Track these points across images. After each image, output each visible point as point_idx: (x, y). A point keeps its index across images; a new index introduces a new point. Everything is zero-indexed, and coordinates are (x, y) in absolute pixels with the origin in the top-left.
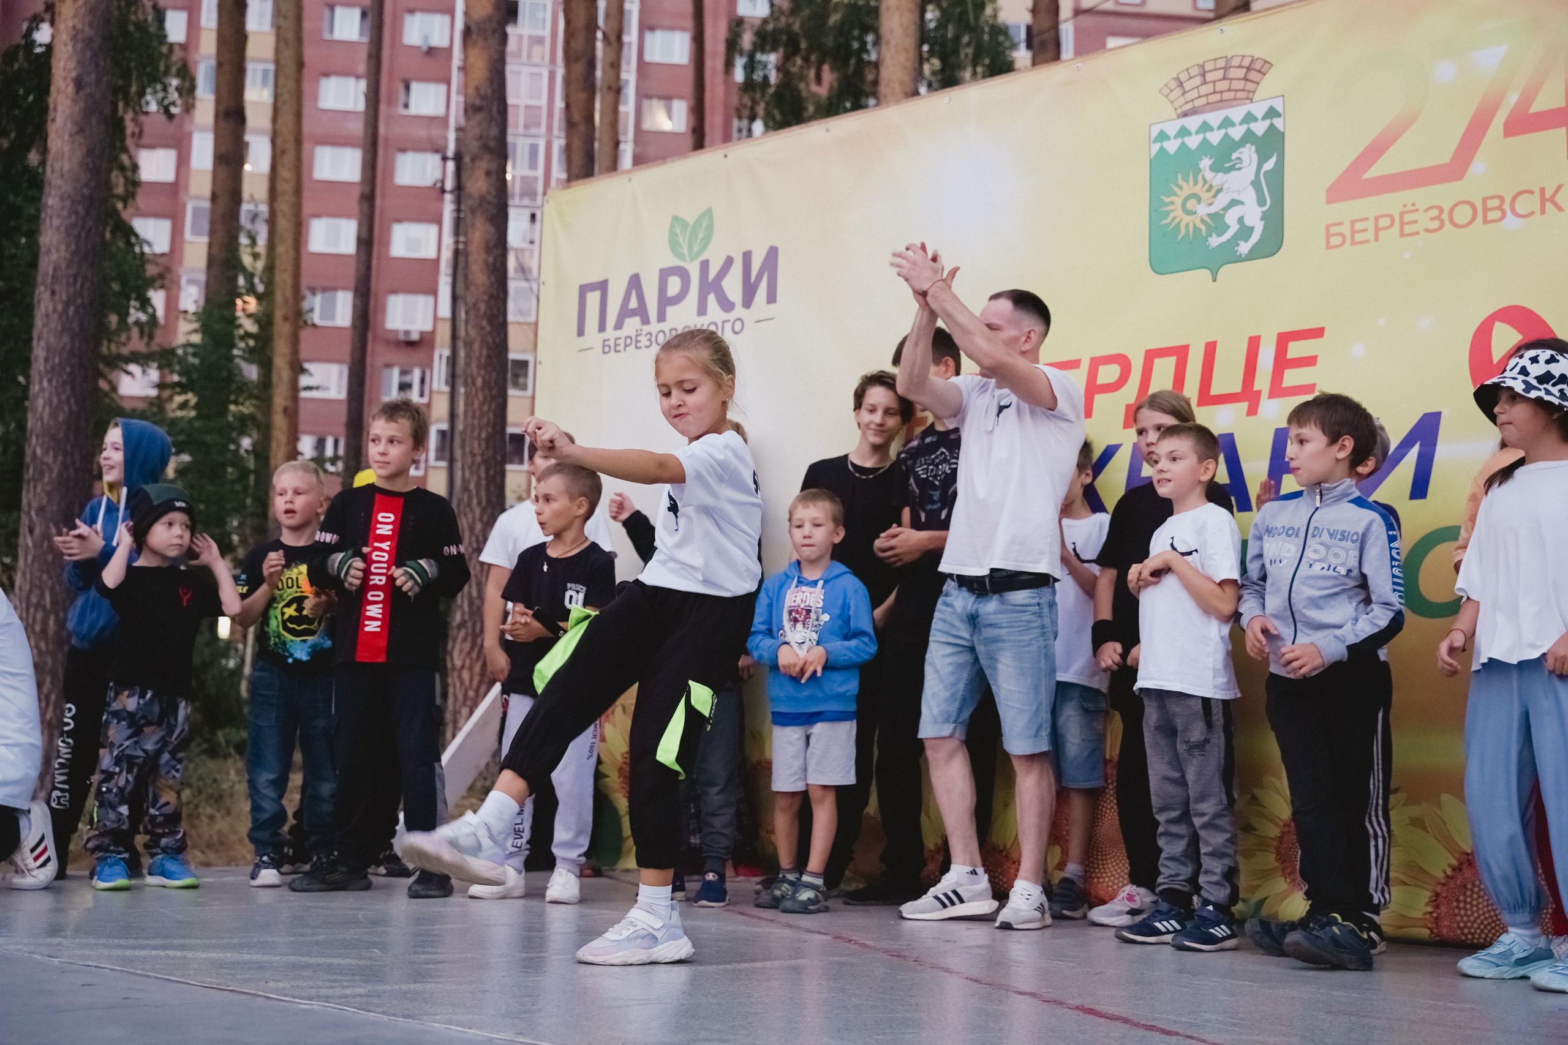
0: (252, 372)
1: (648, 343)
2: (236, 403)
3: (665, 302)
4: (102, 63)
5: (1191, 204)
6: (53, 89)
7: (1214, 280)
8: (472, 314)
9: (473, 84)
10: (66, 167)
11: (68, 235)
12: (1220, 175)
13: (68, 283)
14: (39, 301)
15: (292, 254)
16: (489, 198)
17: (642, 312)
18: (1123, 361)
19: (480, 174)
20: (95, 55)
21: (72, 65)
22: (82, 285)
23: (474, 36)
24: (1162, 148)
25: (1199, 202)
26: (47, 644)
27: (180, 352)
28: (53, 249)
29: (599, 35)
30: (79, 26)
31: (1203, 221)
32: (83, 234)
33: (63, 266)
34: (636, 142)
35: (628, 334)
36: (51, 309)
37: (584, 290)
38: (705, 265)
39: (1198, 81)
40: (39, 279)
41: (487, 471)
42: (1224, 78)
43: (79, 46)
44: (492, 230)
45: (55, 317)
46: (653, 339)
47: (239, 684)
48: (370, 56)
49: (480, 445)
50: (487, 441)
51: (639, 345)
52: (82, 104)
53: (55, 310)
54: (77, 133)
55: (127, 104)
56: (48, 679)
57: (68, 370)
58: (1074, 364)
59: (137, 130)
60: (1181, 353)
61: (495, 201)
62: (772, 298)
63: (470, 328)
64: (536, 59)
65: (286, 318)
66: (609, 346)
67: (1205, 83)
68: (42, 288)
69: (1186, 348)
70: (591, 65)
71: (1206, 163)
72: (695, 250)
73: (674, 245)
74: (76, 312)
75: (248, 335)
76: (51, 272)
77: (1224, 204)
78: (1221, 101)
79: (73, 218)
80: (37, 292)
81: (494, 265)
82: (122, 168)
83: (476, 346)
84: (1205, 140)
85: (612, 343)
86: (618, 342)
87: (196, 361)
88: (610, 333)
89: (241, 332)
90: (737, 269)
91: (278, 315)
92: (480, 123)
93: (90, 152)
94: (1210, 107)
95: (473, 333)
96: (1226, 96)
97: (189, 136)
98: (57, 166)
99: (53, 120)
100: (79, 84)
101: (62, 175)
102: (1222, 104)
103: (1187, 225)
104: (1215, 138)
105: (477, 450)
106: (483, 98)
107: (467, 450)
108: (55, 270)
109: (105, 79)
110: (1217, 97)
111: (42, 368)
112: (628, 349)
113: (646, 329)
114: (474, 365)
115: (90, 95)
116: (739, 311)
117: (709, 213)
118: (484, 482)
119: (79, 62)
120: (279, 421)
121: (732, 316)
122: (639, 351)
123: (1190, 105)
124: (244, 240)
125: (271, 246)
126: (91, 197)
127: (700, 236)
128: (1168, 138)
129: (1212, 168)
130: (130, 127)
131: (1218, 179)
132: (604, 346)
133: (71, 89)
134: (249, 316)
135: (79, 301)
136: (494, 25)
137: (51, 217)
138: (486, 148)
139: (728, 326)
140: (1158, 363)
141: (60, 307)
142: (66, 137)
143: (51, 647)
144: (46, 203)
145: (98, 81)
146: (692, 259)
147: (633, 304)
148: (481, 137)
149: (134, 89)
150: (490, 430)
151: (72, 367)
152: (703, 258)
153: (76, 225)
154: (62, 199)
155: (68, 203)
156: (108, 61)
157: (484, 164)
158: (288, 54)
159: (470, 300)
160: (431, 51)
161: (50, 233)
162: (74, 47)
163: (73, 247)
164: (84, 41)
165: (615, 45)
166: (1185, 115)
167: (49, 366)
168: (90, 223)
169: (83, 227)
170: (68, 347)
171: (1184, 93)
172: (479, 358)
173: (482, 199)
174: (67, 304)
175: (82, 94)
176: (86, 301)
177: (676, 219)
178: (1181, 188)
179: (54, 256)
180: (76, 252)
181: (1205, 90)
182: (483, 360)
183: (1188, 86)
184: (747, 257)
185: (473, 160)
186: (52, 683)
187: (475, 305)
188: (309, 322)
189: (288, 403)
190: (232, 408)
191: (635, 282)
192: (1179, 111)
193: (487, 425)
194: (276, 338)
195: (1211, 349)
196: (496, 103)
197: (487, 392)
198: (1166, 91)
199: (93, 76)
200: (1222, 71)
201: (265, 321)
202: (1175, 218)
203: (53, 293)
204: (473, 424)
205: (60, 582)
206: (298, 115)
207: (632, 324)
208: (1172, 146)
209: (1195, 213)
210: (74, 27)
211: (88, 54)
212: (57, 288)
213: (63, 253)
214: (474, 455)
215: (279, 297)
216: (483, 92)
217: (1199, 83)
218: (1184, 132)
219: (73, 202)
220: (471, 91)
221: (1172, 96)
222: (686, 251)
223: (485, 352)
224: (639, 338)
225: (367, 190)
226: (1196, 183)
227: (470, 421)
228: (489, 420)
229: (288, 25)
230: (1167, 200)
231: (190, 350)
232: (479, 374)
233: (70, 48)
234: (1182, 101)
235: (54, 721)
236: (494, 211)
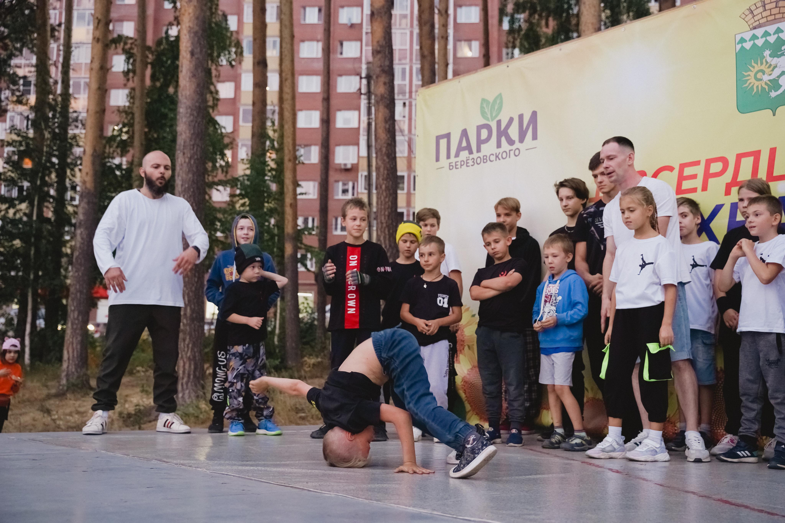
0: (274, 187)
1: (473, 164)
2: (268, 202)
3: (480, 142)
4: (202, 43)
5: (759, 75)
6: (181, 57)
7: (774, 115)
8: (379, 154)
9: (376, 40)
10: (188, 93)
11: (190, 125)
12: (775, 58)
13: (190, 149)
14: (178, 158)
15: (292, 129)
16: (386, 96)
17: (469, 148)
18: (724, 160)
19: (381, 84)
20: (199, 39)
21: (189, 45)
22: (197, 150)
23: (376, 16)
24: (742, 46)
25: (764, 74)
26: (187, 320)
27: (241, 179)
28: (183, 134)
29: (436, 11)
30: (191, 25)
31: (766, 84)
32: (197, 125)
33: (188, 140)
34: (454, 63)
35: (462, 159)
36: (183, 161)
37: (438, 138)
38: (499, 123)
39: (761, 9)
40: (177, 147)
41: (389, 231)
42: (776, 7)
43: (192, 35)
44: (387, 111)
45: (185, 165)
46: (475, 161)
47: (274, 338)
48: (325, 30)
49: (385, 218)
50: (389, 216)
51: (468, 165)
52: (194, 63)
53: (185, 162)
54: (192, 77)
55: (212, 61)
56: (188, 337)
57: (192, 190)
58: (697, 163)
59: (217, 74)
60: (756, 155)
61: (388, 97)
62: (535, 137)
63: (378, 160)
64: (403, 26)
65: (290, 160)
66: (453, 166)
67: (765, 10)
68: (179, 152)
69: (759, 152)
70: (433, 26)
71: (767, 53)
72: (494, 115)
73: (483, 114)
74: (194, 162)
75: (272, 169)
76: (182, 143)
77: (778, 74)
78: (775, 19)
79: (192, 117)
80: (177, 154)
81: (389, 129)
82: (211, 93)
83: (382, 169)
84: (766, 40)
85: (454, 164)
86: (457, 163)
87: (248, 183)
88: (453, 159)
89: (269, 168)
90: (516, 123)
91: (286, 158)
92: (380, 59)
93: (198, 85)
94: (769, 23)
95: (380, 163)
96: (777, 16)
97: (240, 75)
98: (184, 93)
99: (181, 71)
100: (192, 54)
101: (186, 98)
102: (775, 21)
103: (757, 87)
104: (772, 39)
105: (383, 221)
106: (381, 46)
107: (379, 221)
108: (185, 142)
109: (204, 50)
110: (773, 17)
111: (180, 189)
112: (462, 167)
113: (471, 156)
114: (381, 179)
115: (198, 58)
116: (517, 145)
117: (500, 96)
118: (387, 237)
119: (192, 43)
120: (288, 210)
121: (514, 147)
122: (468, 168)
123: (757, 23)
124: (269, 124)
125: (281, 126)
126: (200, 107)
127: (496, 108)
128: (746, 41)
129: (770, 56)
130: (214, 73)
131: (774, 61)
132: (450, 166)
133: (189, 56)
134: (273, 160)
135: (196, 157)
136: (385, 10)
137: (182, 118)
138: (383, 71)
139: (512, 153)
140: (744, 160)
141: (187, 160)
142: (188, 79)
143: (189, 322)
144: (179, 112)
145: (201, 51)
146: (492, 120)
147: (464, 144)
148: (381, 66)
149: (215, 54)
150: (390, 210)
151: (193, 188)
152: (498, 119)
153: (192, 121)
154: (187, 109)
155: (189, 111)
156: (205, 42)
157: (383, 79)
158: (286, 33)
159: (378, 147)
160: (352, 26)
161: (182, 125)
162: (190, 36)
163: (192, 132)
164: (193, 32)
165: (445, 15)
166: (755, 28)
167: (183, 189)
168: (199, 120)
169: (196, 122)
170: (192, 179)
171: (754, 16)
172: (383, 176)
173: (382, 97)
174: (190, 158)
175: (194, 58)
176: (199, 157)
177: (483, 100)
178: (754, 67)
179: (184, 136)
180: (192, 134)
181: (764, 14)
182: (385, 176)
183: (755, 13)
184: (521, 117)
185: (377, 77)
186: (190, 338)
187: (380, 149)
188: (301, 162)
189: (292, 201)
190: (266, 205)
191: (465, 133)
192: (751, 26)
193: (388, 208)
194: (285, 170)
195: (773, 151)
196: (387, 48)
197: (388, 192)
198: (743, 16)
199: (198, 50)
200: (775, 3)
201: (280, 163)
202: (750, 83)
203: (184, 154)
204: (381, 208)
205: (192, 291)
206: (292, 61)
207: (464, 154)
208: (748, 45)
209: (761, 80)
210: (189, 27)
211: (196, 39)
212: (185, 151)
213: (188, 135)
214: (382, 223)
215: (286, 151)
216: (381, 43)
217: (762, 11)
218: (754, 37)
219: (192, 110)
220: (375, 43)
221: (746, 19)
222: (489, 116)
223: (386, 172)
224: (468, 161)
225: (326, 96)
226: (762, 64)
227: (379, 206)
228: (389, 206)
229: (285, 18)
230: (746, 74)
231: (246, 178)
232: (383, 183)
233: (188, 36)
234: (753, 21)
235: (191, 357)
236: (388, 102)
